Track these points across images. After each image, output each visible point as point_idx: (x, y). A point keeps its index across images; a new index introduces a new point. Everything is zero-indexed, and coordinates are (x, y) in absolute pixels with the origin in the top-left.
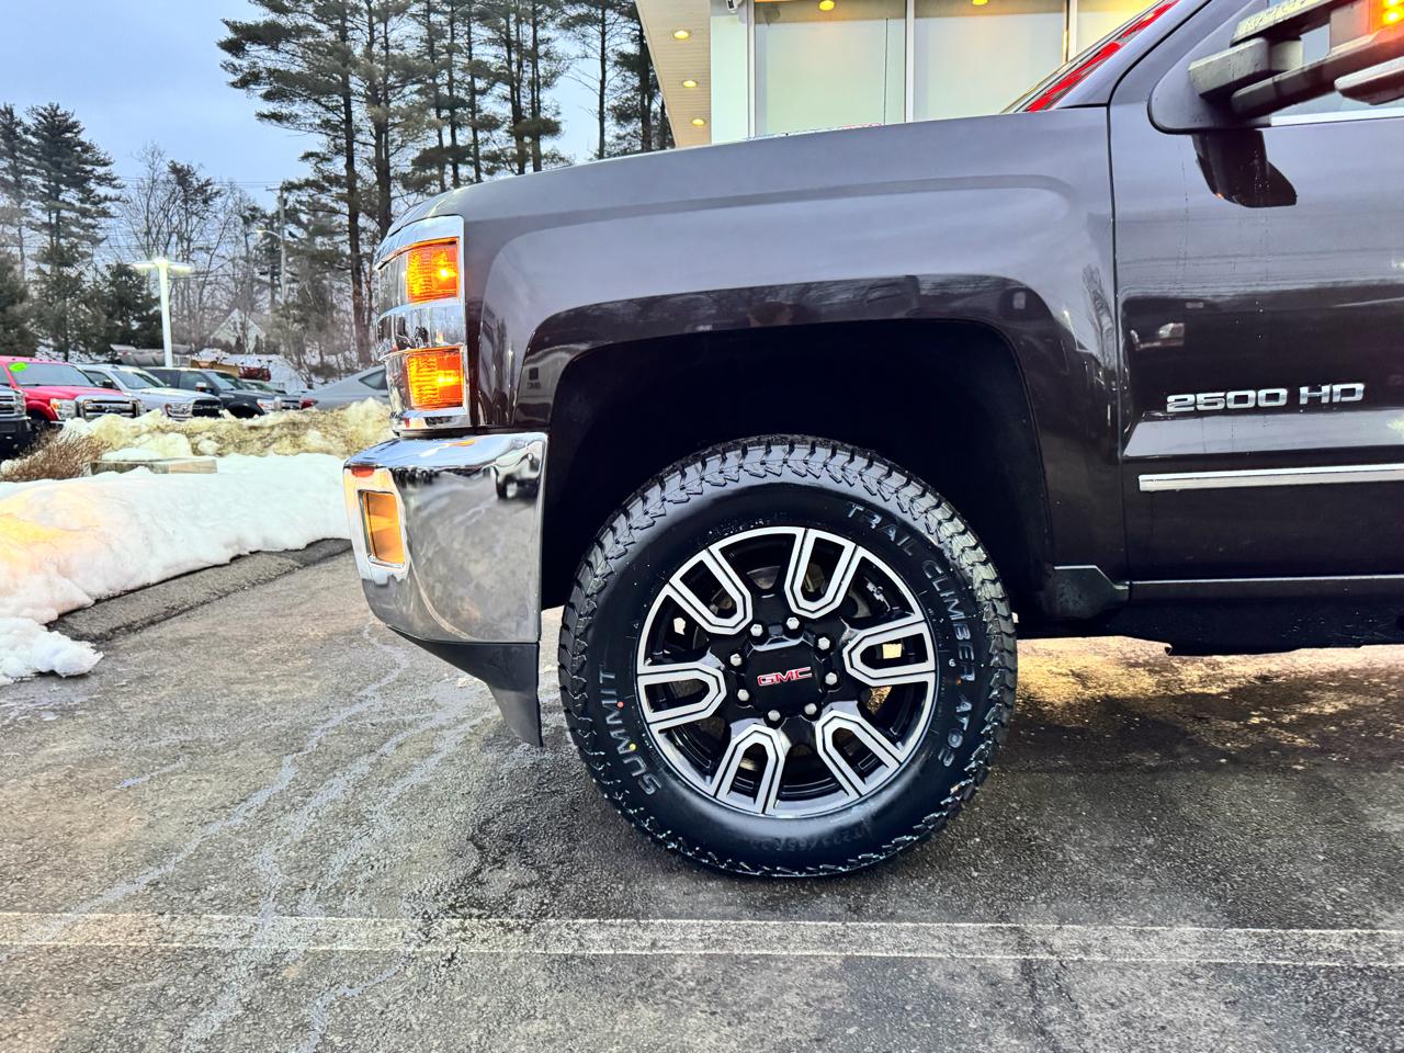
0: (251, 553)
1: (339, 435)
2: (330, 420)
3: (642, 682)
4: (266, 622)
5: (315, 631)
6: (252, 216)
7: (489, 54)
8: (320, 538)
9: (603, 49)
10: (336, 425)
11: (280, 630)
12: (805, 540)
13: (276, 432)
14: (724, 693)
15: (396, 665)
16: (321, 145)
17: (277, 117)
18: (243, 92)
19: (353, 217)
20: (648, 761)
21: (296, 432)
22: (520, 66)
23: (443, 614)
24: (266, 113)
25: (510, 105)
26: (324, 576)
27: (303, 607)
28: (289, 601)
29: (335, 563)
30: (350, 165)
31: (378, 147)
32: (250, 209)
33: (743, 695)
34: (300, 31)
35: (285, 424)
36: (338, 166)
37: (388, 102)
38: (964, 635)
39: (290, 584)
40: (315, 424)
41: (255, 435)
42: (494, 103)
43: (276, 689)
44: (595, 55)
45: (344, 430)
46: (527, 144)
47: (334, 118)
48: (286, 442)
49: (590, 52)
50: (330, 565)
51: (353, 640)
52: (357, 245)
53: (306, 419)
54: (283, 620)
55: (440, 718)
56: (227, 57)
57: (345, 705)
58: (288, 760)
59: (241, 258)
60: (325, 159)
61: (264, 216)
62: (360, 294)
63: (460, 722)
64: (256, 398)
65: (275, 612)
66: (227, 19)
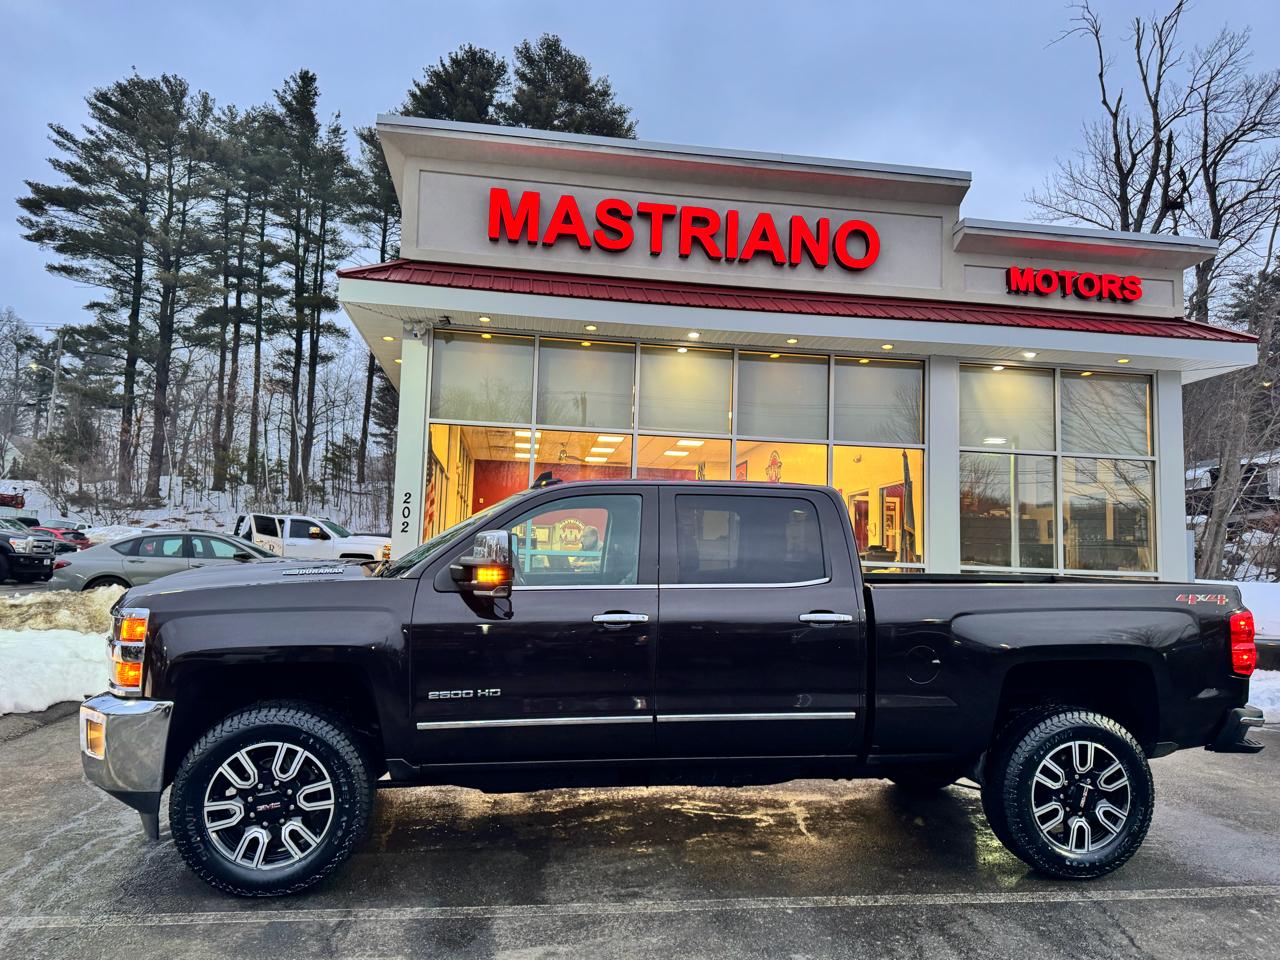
0: (5, 715)
1: (85, 612)
2: (79, 600)
3: (206, 810)
4: (15, 769)
5: (49, 776)
6: (27, 344)
7: (280, 236)
8: (58, 701)
9: (384, 242)
10: (84, 604)
11: (24, 776)
12: (282, 747)
13: (33, 611)
14: (243, 814)
15: (100, 800)
16: (108, 297)
17: (68, 270)
18: (36, 245)
19: (132, 362)
20: (205, 845)
21: (50, 611)
22: (306, 250)
23: (119, 778)
24: (57, 266)
25: (294, 281)
26: (58, 733)
27: (41, 759)
28: (32, 754)
29: (68, 722)
30: (134, 316)
31: (164, 305)
32: (26, 338)
33: (252, 815)
34: (100, 200)
35: (41, 604)
36: (123, 316)
37: (178, 268)
38: (345, 788)
39: (32, 740)
40: (66, 604)
41: (15, 611)
42: (279, 276)
43: (21, 815)
44: (375, 246)
45: (90, 609)
46: (306, 315)
47: (125, 275)
48: (40, 619)
49: (372, 243)
50: (64, 724)
51: (74, 783)
52: (132, 387)
53: (59, 599)
54: (26, 769)
55: (121, 830)
56: (26, 213)
57: (64, 824)
58: (28, 853)
59: (9, 380)
60: (110, 309)
61: (41, 346)
62: (129, 432)
63: (131, 833)
64: (9, 537)
65: (21, 762)
66: (30, 180)
